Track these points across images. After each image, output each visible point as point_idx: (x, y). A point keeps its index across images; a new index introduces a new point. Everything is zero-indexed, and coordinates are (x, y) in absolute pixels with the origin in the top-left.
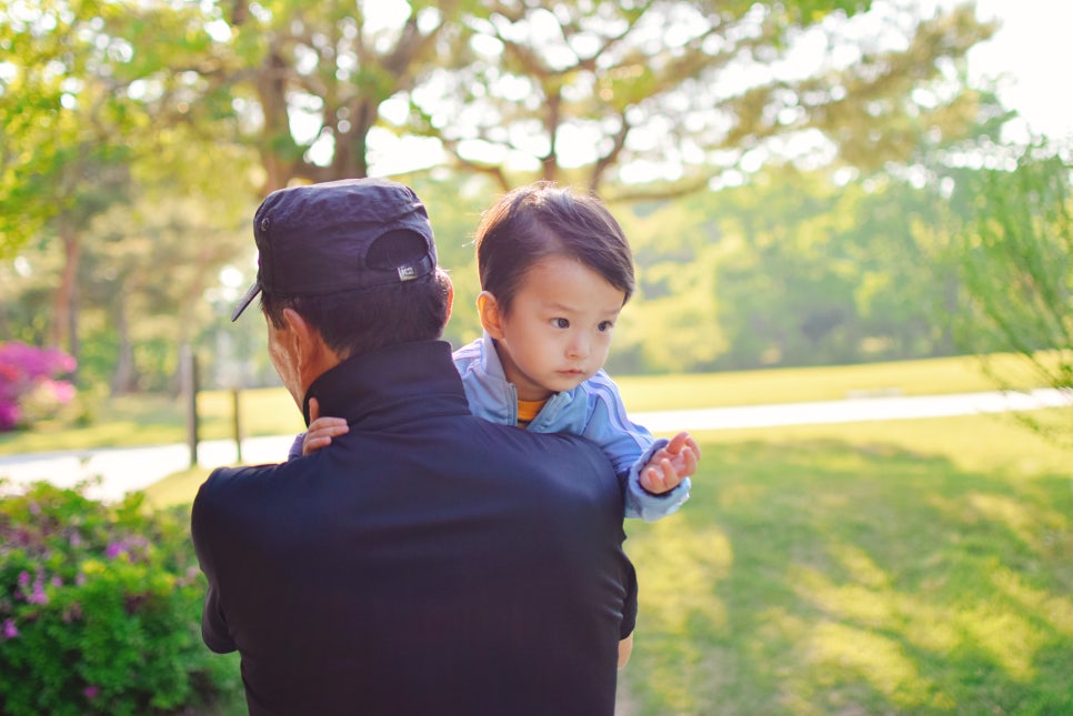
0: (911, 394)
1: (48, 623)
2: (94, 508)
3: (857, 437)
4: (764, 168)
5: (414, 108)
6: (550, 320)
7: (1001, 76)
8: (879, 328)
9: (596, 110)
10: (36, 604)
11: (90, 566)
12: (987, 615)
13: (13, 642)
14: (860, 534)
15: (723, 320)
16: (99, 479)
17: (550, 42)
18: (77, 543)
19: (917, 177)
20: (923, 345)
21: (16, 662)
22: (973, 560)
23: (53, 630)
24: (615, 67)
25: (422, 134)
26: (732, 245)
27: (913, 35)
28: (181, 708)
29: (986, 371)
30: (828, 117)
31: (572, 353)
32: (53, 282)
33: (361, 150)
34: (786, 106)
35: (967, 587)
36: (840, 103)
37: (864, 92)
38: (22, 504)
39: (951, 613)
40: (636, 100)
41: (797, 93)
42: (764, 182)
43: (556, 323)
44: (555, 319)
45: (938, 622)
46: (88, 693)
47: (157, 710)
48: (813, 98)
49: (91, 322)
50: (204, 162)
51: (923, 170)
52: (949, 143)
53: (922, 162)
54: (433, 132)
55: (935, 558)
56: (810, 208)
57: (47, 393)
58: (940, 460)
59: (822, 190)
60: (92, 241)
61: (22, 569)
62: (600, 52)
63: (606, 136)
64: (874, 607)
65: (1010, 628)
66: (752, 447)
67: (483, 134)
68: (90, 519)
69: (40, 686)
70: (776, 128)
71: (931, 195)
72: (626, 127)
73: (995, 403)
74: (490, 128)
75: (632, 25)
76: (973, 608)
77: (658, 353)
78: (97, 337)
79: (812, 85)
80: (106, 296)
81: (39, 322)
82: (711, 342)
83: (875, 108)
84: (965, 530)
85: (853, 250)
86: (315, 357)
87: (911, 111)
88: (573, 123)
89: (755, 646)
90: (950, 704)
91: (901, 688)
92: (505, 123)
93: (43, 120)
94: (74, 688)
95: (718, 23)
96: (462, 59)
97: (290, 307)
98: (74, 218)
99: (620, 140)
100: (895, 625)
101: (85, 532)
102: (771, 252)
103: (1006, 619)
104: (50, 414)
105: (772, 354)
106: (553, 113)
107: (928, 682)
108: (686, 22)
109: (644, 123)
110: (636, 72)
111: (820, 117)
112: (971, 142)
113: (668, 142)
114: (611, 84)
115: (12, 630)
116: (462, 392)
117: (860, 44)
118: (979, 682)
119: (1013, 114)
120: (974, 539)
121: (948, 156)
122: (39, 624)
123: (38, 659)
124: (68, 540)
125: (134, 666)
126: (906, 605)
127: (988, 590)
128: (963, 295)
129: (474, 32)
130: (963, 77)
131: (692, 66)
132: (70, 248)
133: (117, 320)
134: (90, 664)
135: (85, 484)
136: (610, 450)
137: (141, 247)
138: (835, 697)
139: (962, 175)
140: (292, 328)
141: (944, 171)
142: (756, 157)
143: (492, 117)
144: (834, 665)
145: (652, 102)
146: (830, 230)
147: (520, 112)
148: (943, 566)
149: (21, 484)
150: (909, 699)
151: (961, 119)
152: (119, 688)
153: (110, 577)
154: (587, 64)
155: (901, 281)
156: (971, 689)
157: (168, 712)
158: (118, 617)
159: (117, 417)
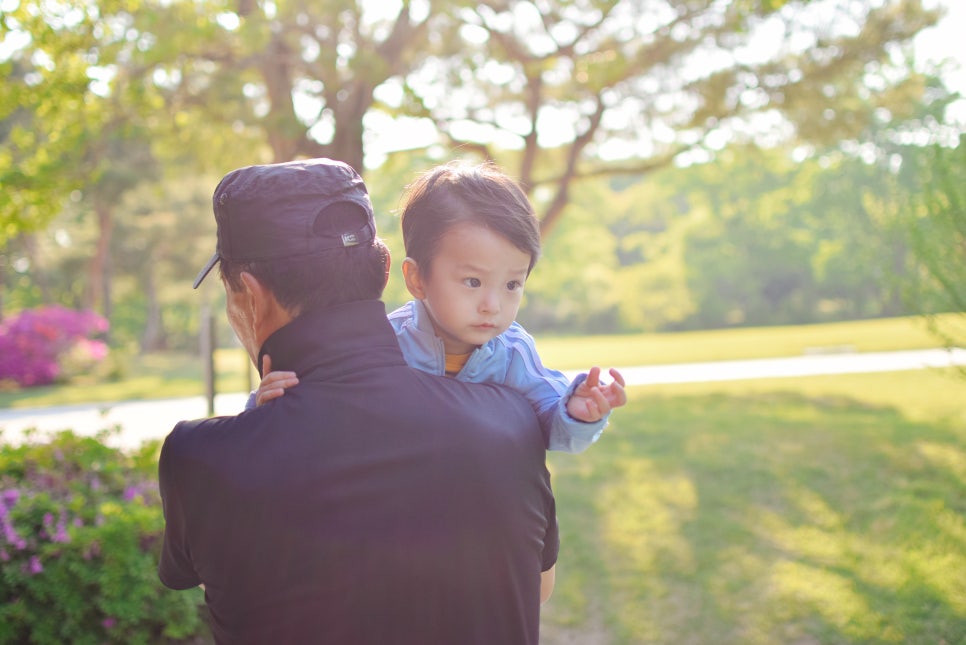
0: (862, 351)
1: (70, 560)
2: (114, 454)
3: (812, 390)
4: (729, 147)
5: (408, 90)
6: (463, 280)
7: (945, 61)
8: (833, 290)
9: (573, 92)
10: (58, 543)
11: (108, 508)
12: (933, 554)
13: (38, 577)
14: (816, 479)
15: (691, 284)
16: (118, 429)
17: (532, 31)
18: (97, 487)
19: (868, 154)
20: (874, 306)
21: (40, 596)
22: (919, 503)
23: (74, 567)
24: (591, 53)
25: (414, 115)
26: (700, 216)
27: (864, 22)
28: (191, 638)
29: (932, 329)
30: (786, 98)
31: (483, 308)
32: (89, 252)
33: (359, 130)
34: (748, 88)
35: (914, 528)
36: (796, 85)
37: (819, 74)
38: (47, 451)
39: (900, 552)
40: (610, 84)
41: (757, 76)
42: (728, 159)
43: (468, 283)
44: (468, 279)
45: (888, 560)
46: (107, 624)
47: (169, 640)
48: (773, 81)
49: (122, 287)
50: (217, 142)
51: (874, 147)
52: (897, 123)
53: (873, 140)
54: (425, 113)
55: (886, 500)
56: (770, 182)
57: (83, 351)
58: (890, 411)
59: (781, 167)
60: (123, 214)
61: (46, 511)
62: (577, 40)
63: (583, 116)
64: (827, 547)
65: (954, 566)
66: (716, 399)
67: (471, 115)
68: (110, 465)
69: (63, 617)
70: (739, 109)
71: (881, 170)
72: (601, 108)
73: (940, 358)
74: (478, 109)
75: (606, 15)
76: (919, 548)
77: (633, 314)
78: (129, 301)
79: (771, 68)
80: (136, 264)
81: (78, 287)
82: (680, 304)
83: (829, 90)
84: (912, 475)
85: (809, 220)
86: (268, 315)
87: (864, 94)
88: (553, 104)
89: (717, 583)
90: (901, 637)
91: (853, 621)
92: (492, 105)
93: (70, 104)
94: (94, 620)
95: (684, 13)
96: (452, 47)
97: (246, 271)
98: (106, 193)
99: (595, 120)
100: (847, 563)
101: (104, 477)
102: (735, 223)
103: (950, 558)
104: (86, 370)
105: (736, 315)
106: (534, 97)
107: (878, 616)
108: (655, 12)
109: (618, 104)
110: (610, 56)
111: (780, 98)
112: (916, 122)
113: (640, 122)
114: (586, 68)
115: (37, 567)
116: (397, 345)
117: (816, 31)
118: (925, 616)
119: (956, 96)
120: (920, 484)
121: (897, 134)
122: (62, 561)
123: (61, 593)
124: (89, 484)
125: (148, 600)
126: (857, 544)
127: (934, 531)
128: (910, 260)
129: (462, 22)
130: (910, 63)
131: (662, 52)
132: (103, 220)
133: (146, 286)
134: (107, 598)
135: (105, 433)
136: (531, 396)
137: (167, 220)
138: (792, 630)
139: (908, 152)
140: (249, 290)
141: (893, 148)
142: (721, 136)
143: (480, 100)
144: (791, 600)
145: (624, 86)
146: (789, 203)
147: (505, 96)
148: (892, 509)
149: (48, 433)
150: (860, 632)
151: (908, 99)
152: (134, 620)
153: (126, 519)
154: (565, 51)
155: (853, 247)
156: (918, 623)
157: (179, 641)
158: (132, 555)
159: (146, 372)
